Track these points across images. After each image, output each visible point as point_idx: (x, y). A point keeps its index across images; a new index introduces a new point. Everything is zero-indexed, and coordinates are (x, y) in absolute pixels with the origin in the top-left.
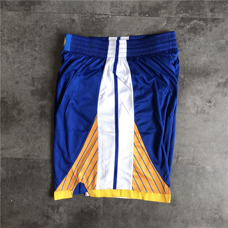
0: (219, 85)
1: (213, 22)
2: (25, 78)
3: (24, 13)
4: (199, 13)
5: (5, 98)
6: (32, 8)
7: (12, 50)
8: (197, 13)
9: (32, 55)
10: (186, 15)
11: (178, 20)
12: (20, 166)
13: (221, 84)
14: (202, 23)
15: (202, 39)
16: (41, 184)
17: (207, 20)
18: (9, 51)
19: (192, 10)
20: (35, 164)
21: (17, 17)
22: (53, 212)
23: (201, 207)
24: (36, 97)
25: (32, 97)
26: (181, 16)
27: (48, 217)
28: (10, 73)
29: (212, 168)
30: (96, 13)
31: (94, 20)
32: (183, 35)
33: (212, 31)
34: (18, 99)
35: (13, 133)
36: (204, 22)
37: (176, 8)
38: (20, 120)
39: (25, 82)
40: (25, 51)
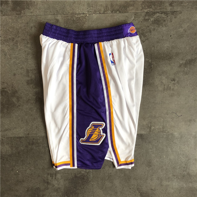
0: (180, 66)
1: (172, 14)
2: (21, 71)
3: (16, 16)
4: (160, 7)
5: (5, 88)
6: (22, 12)
7: (8, 48)
8: (159, 8)
9: (25, 51)
10: (150, 10)
11: (143, 14)
12: (22, 143)
13: (182, 64)
14: (163, 15)
15: (164, 28)
16: (40, 156)
17: (168, 13)
18: (6, 49)
19: (154, 6)
20: (34, 141)
21: (10, 20)
22: (52, 178)
23: (172, 167)
24: (31, 85)
25: (28, 86)
26: (146, 11)
27: (48, 183)
28: (8, 67)
29: (179, 134)
30: (76, 13)
31: (75, 19)
32: (149, 26)
33: (172, 22)
34: (16, 89)
35: (14, 116)
36: (165, 14)
37: (141, 4)
38: (19, 106)
39: (21, 74)
40: (19, 48)
